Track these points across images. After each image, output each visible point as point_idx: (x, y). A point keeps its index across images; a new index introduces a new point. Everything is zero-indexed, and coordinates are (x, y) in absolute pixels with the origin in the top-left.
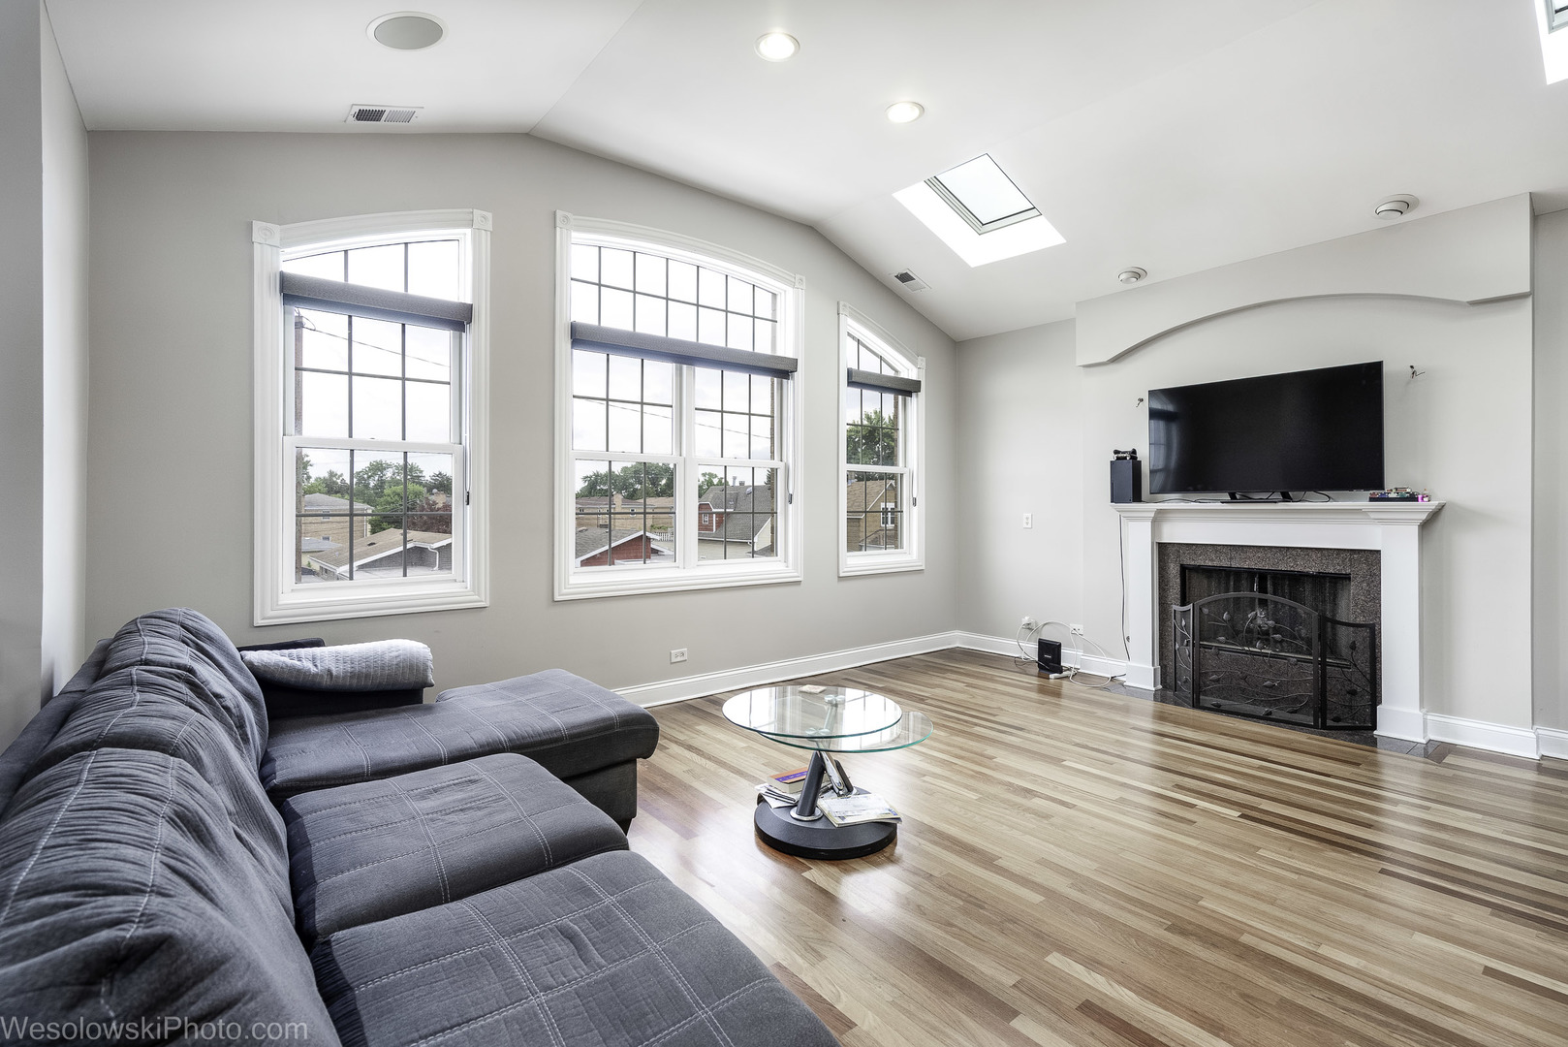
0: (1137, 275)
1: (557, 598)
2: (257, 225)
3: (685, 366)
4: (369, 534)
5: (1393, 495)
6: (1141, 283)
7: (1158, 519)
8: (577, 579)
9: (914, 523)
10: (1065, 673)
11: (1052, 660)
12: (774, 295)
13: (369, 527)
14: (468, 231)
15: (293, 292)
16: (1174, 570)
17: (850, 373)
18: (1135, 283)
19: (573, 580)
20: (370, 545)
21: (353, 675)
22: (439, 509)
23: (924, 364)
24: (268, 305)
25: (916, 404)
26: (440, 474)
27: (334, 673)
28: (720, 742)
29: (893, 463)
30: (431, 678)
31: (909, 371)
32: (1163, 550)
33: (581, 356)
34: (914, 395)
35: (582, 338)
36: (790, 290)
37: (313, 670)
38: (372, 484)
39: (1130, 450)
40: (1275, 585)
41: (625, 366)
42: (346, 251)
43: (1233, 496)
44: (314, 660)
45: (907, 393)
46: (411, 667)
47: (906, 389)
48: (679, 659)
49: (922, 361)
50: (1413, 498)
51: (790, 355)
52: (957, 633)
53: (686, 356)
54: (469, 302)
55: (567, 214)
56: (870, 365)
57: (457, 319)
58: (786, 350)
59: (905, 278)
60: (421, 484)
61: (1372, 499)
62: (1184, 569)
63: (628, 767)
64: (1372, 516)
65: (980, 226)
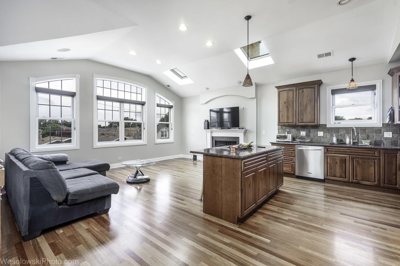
0: (208, 89)
1: (94, 147)
2: (30, 78)
3: (121, 103)
4: (41, 138)
5: (241, 128)
6: (208, 90)
7: (212, 132)
8: (99, 144)
9: (172, 133)
10: (197, 161)
11: (195, 159)
12: (142, 89)
13: (41, 136)
14: (75, 78)
15: (38, 90)
16: (214, 141)
17: (157, 104)
18: (207, 90)
19: (97, 144)
20: (43, 141)
21: (53, 159)
22: (64, 131)
23: (174, 102)
24: (33, 93)
25: (172, 110)
26: (65, 121)
27: (50, 158)
28: (125, 172)
29: (168, 121)
30: (68, 160)
31: (171, 104)
32: (213, 137)
33: (99, 102)
34: (172, 108)
35: (99, 98)
36: (144, 88)
37: (46, 158)
38: (42, 124)
39: (207, 120)
40: (228, 143)
41: (109, 103)
42: (49, 82)
43: (222, 128)
44: (46, 156)
45: (171, 108)
46: (64, 158)
47: (170, 107)
48: (120, 159)
49: (173, 102)
50: (243, 129)
51: (144, 101)
52: (181, 155)
53: (122, 101)
54: (75, 92)
55: (96, 75)
56: (163, 103)
57: (73, 95)
58: (144, 100)
59: (168, 86)
60: (58, 124)
61: (239, 129)
62: (216, 141)
63: (104, 172)
64: (238, 131)
65: (182, 77)
